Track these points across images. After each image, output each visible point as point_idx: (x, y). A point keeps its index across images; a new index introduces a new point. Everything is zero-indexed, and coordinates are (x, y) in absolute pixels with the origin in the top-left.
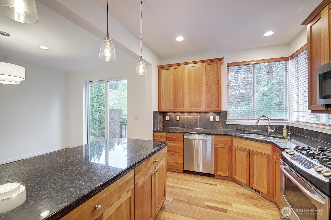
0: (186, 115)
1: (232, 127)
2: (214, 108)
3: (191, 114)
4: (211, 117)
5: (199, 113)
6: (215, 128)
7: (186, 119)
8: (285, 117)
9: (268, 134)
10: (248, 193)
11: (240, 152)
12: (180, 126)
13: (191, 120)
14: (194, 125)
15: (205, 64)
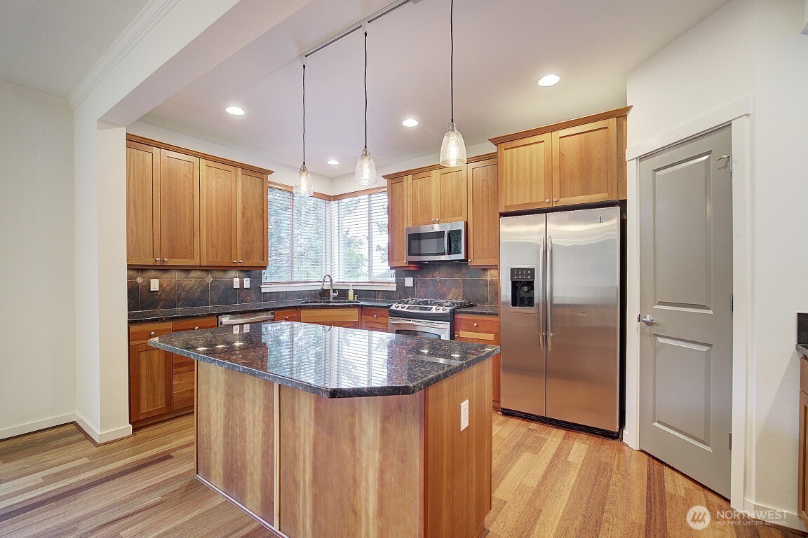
0: (176, 277)
1: (270, 297)
2: (256, 261)
3: (192, 274)
4: (235, 280)
5: (209, 270)
6: (242, 301)
7: (179, 285)
9: (333, 300)
12: (161, 304)
13: (191, 289)
14: (198, 300)
15: (239, 170)
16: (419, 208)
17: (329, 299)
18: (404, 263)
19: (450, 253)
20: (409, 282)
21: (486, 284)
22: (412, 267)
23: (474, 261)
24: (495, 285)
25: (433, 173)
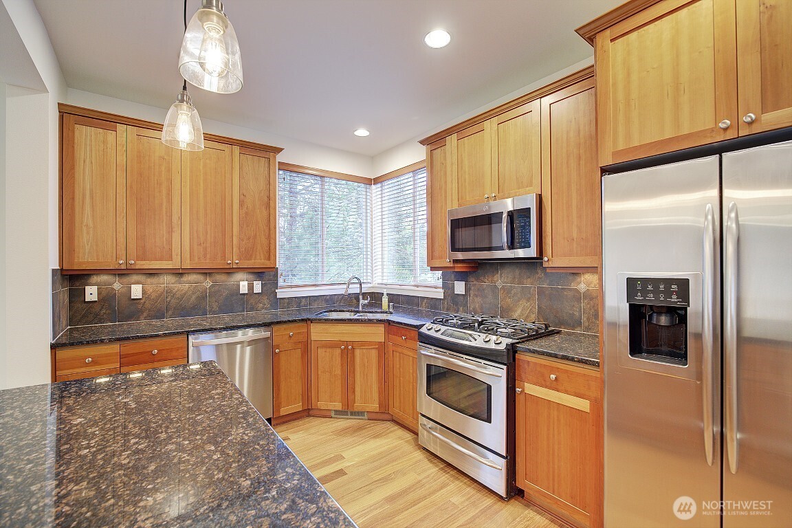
0: (167, 281)
1: (288, 304)
2: (259, 262)
3: (186, 278)
4: (242, 283)
5: (207, 273)
6: (252, 309)
7: (169, 291)
8: (365, 278)
9: (361, 309)
10: (348, 425)
11: (328, 350)
12: (145, 314)
13: (185, 294)
14: (194, 308)
15: (236, 149)
16: (467, 181)
17: (358, 306)
18: (447, 262)
19: (512, 246)
20: (460, 287)
21: (578, 297)
22: (460, 268)
23: (555, 259)
24: (596, 299)
25: (486, 124)
